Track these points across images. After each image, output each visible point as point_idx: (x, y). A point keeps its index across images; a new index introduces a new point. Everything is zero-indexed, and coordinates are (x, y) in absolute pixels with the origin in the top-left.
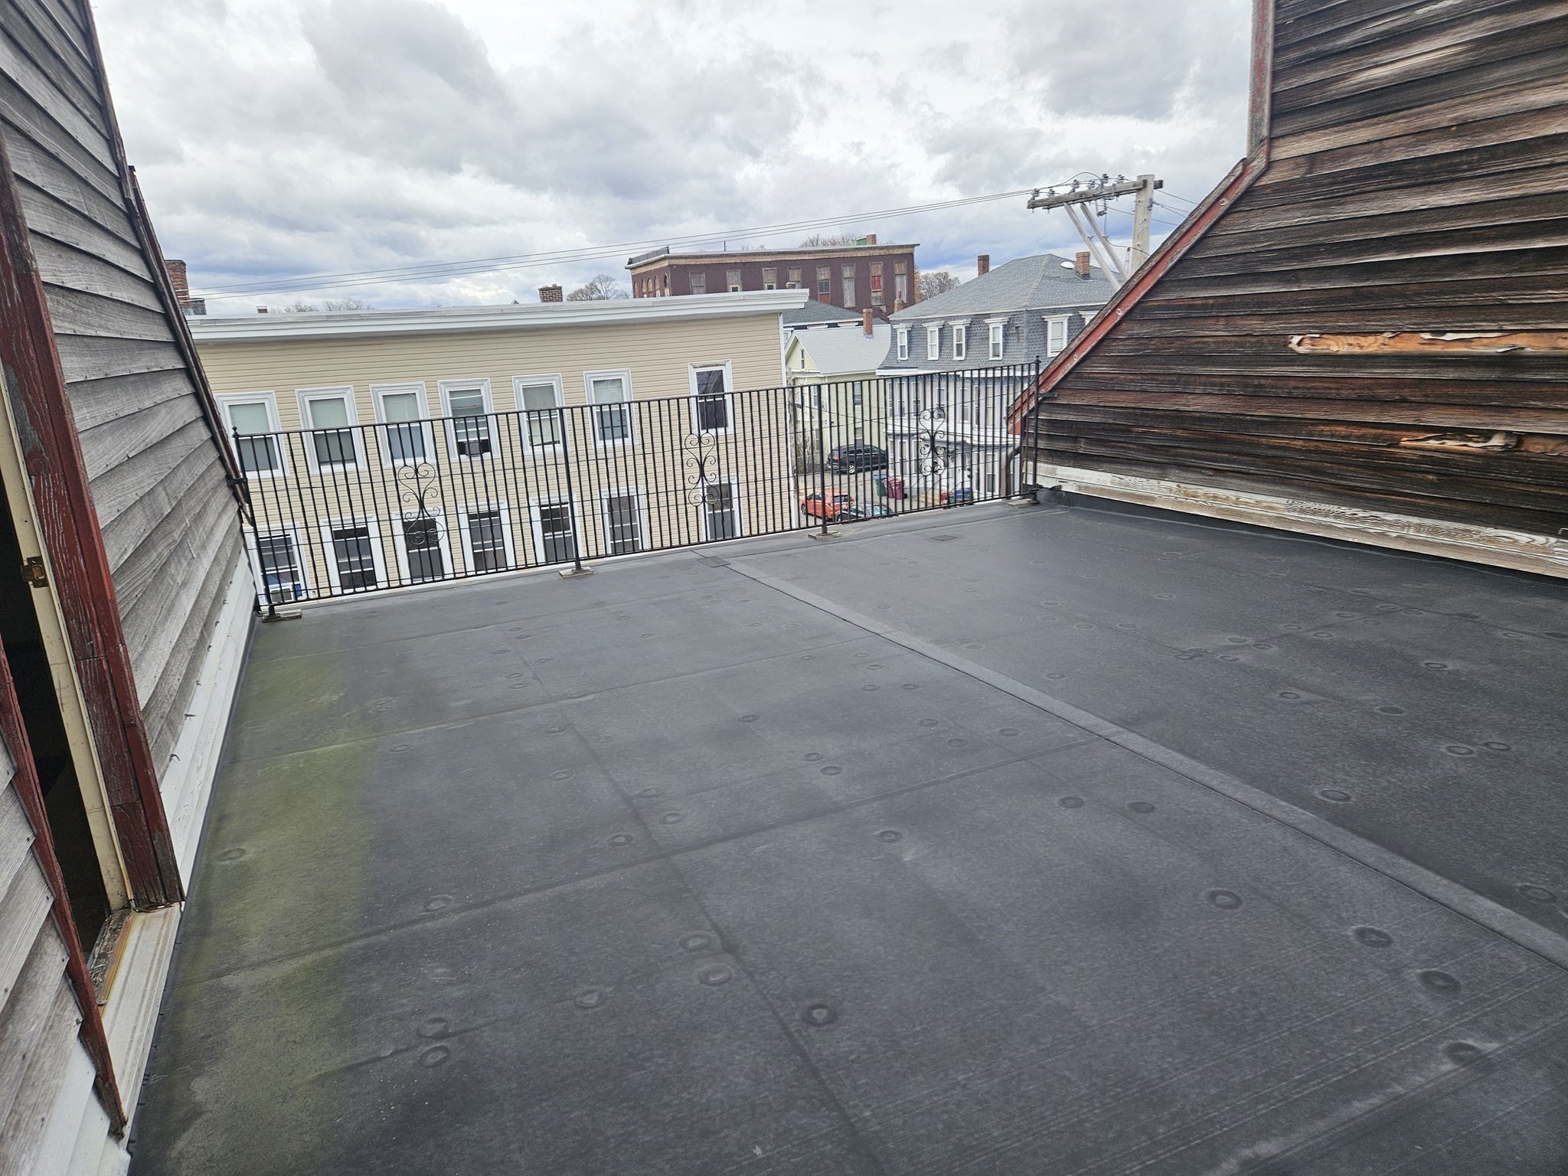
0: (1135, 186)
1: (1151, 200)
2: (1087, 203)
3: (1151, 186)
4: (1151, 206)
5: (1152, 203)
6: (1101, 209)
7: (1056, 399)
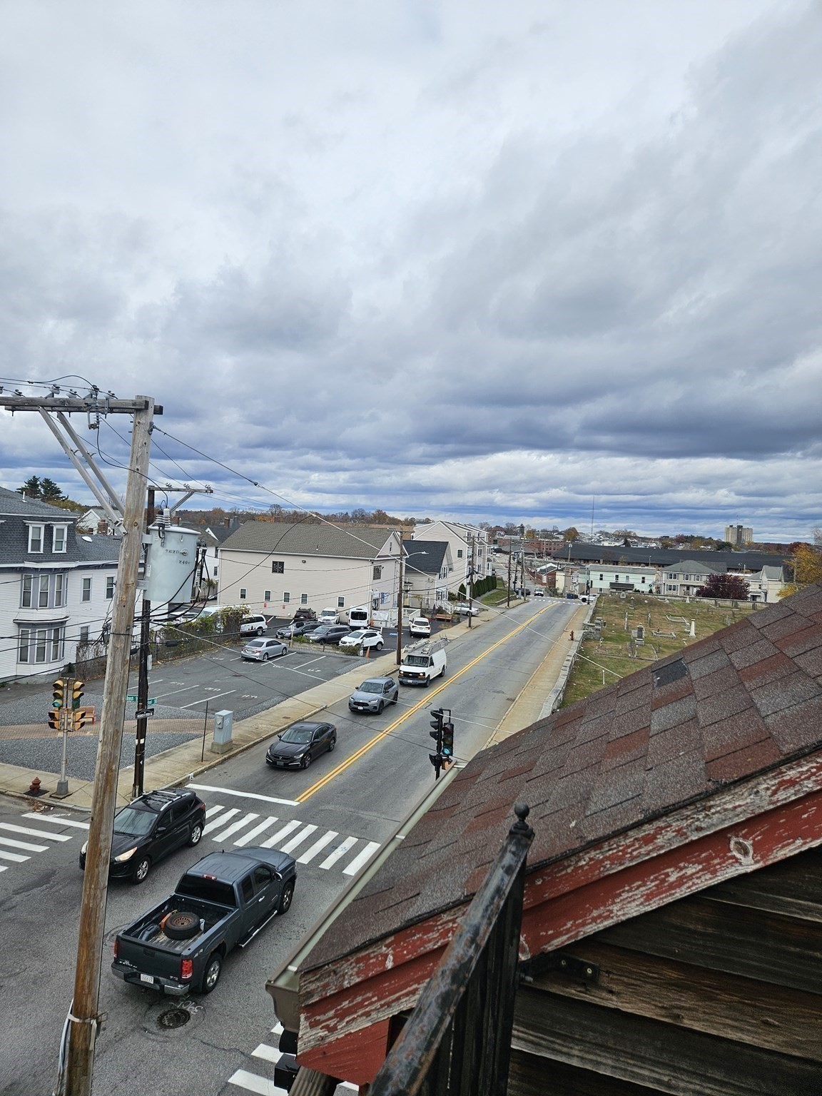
0: (134, 405)
1: (151, 424)
2: (66, 414)
3: (151, 410)
4: (152, 430)
5: (152, 427)
6: (93, 421)
7: (591, 983)
